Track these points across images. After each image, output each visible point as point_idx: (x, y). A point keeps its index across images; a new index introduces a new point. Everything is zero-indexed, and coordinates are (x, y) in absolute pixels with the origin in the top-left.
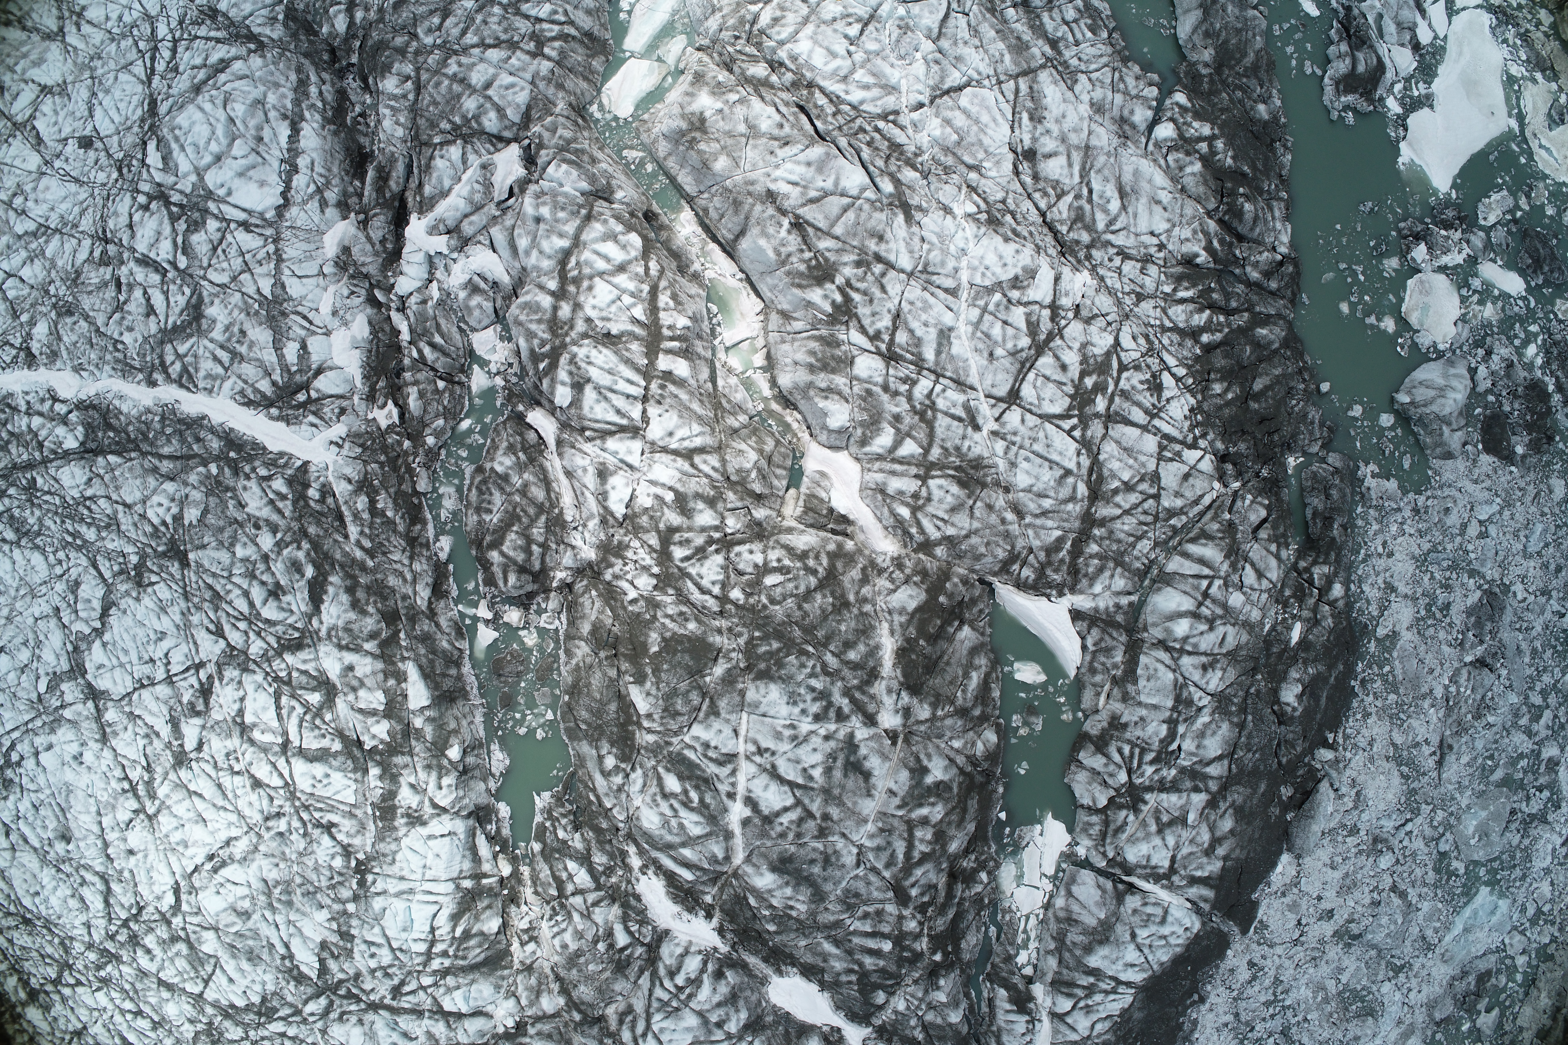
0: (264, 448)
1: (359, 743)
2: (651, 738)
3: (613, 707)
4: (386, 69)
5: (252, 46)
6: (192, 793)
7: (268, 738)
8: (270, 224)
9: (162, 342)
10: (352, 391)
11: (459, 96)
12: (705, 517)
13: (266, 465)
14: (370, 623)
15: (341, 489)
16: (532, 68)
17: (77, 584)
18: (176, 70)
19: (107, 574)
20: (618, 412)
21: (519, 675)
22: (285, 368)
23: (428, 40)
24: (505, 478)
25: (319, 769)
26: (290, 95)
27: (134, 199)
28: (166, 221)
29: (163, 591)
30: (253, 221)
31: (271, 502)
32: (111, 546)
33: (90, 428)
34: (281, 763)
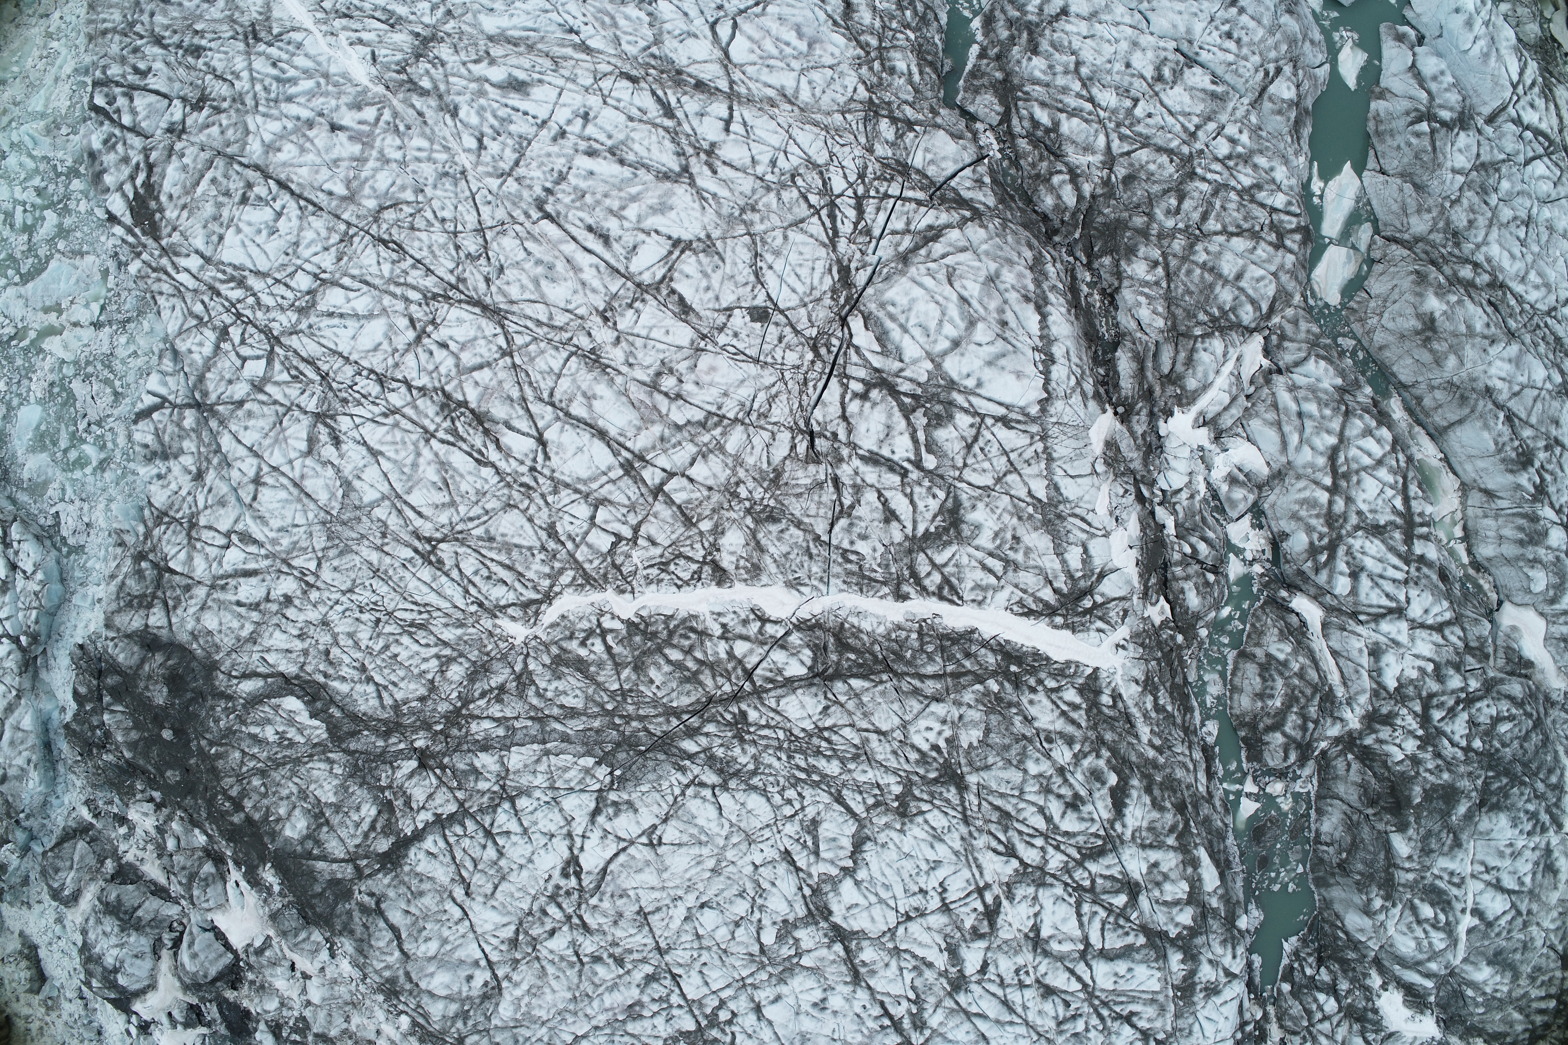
0: (1048, 659)
1: (1163, 935)
2: (1411, 876)
3: (1382, 856)
4: (1131, 252)
5: (967, 214)
6: (968, 1015)
7: (1066, 947)
8: (1034, 420)
9: (910, 551)
10: (1132, 593)
11: (1211, 287)
12: (1455, 682)
13: (1053, 675)
14: (1169, 818)
15: (1130, 692)
16: (1278, 260)
17: (815, 823)
18: (868, 232)
19: (859, 809)
20: (1387, 596)
21: (1276, 839)
22: (1070, 575)
23: (1170, 223)
24: (1285, 664)
25: (1121, 967)
26: (1029, 275)
27: (846, 387)
28: (897, 414)
29: (937, 819)
30: (1013, 416)
31: (1063, 713)
32: (862, 778)
33: (819, 650)
34: (1081, 969)
